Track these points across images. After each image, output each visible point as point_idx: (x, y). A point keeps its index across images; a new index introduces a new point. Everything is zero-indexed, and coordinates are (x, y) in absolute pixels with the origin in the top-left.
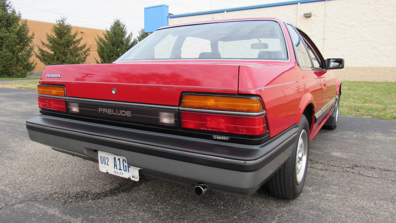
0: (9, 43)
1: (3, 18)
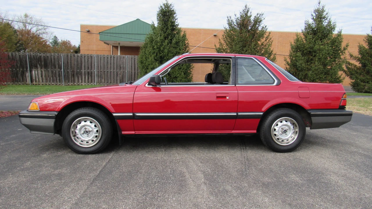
0: (322, 56)
1: (319, 31)
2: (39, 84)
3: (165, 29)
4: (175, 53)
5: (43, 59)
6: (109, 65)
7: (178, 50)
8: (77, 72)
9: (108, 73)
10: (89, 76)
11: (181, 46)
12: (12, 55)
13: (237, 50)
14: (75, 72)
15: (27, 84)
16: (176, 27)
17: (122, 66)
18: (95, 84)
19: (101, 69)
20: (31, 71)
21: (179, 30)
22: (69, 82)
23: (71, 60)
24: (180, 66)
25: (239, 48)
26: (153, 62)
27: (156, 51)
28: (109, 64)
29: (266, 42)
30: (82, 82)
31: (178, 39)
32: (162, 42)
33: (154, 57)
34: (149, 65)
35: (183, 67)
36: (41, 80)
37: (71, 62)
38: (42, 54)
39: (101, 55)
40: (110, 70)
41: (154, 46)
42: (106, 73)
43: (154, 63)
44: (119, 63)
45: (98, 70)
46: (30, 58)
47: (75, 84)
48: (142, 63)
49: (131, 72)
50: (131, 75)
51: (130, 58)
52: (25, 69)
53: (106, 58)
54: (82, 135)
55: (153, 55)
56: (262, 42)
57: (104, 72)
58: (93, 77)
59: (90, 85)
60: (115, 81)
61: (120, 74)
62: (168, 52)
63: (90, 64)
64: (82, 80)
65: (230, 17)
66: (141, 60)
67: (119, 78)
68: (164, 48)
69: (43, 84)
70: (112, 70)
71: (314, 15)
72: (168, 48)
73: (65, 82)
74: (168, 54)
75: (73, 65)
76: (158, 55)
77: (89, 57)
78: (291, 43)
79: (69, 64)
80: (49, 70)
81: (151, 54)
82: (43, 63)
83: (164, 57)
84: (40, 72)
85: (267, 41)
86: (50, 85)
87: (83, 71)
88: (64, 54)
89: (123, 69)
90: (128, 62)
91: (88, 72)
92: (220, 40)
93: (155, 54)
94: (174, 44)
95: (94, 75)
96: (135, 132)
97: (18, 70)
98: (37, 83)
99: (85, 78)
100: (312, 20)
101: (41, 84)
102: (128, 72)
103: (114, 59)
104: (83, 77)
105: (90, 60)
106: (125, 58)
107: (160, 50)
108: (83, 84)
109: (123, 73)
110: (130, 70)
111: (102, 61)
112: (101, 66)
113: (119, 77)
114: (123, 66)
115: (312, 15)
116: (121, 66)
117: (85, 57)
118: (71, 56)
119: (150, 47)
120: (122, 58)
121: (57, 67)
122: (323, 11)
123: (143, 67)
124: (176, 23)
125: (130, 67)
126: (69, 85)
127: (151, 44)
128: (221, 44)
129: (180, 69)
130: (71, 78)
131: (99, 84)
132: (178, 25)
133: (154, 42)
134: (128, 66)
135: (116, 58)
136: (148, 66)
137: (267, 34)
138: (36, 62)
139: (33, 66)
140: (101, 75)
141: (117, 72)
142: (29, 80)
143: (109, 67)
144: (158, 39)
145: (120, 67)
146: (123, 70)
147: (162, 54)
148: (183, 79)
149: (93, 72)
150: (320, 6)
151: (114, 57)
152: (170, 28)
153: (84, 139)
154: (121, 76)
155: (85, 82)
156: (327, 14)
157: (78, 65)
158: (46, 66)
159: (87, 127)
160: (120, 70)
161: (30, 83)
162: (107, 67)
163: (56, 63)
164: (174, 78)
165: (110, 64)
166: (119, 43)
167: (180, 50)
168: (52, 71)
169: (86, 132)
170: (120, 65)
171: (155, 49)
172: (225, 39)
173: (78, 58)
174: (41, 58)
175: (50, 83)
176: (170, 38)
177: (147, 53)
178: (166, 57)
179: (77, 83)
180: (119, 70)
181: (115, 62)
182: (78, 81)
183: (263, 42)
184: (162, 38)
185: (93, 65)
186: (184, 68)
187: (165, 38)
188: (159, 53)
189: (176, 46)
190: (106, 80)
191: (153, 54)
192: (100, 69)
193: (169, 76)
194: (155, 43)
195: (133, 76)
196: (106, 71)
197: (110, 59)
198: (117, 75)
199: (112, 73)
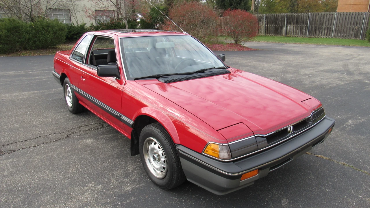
2: (291, 36)
5: (295, 18)
6: (347, 21)
8: (319, 27)
9: (345, 28)
10: (328, 30)
12: (277, 15)
14: (318, 27)
15: (283, 36)
17: (359, 22)
18: (332, 37)
19: (339, 25)
20: (287, 27)
22: (311, 35)
23: (315, 18)
28: (347, 20)
30: (321, 35)
36: (292, 33)
37: (315, 19)
38: (296, 14)
39: (341, 13)
40: (347, 25)
42: (343, 28)
44: (356, 19)
45: (336, 25)
46: (287, 17)
47: (316, 36)
49: (367, 28)
52: (283, 25)
53: (345, 15)
58: (331, 31)
59: (328, 38)
60: (350, 35)
61: (355, 29)
63: (330, 21)
64: (322, 34)
69: (293, 36)
73: (309, 35)
75: (316, 22)
77: (330, 14)
79: (314, 21)
80: (299, 26)
82: (295, 21)
84: (292, 27)
86: (298, 37)
87: (324, 26)
88: (311, 13)
90: (366, 18)
91: (328, 27)
95: (332, 30)
97: (279, 26)
98: (289, 35)
99: (325, 32)
101: (292, 36)
102: (364, 28)
103: (352, 16)
104: (323, 31)
105: (331, 17)
106: (363, 15)
108: (322, 37)
109: (359, 29)
110: (366, 26)
111: (342, 18)
112: (339, 22)
113: (354, 33)
117: (327, 15)
118: (316, 15)
120: (360, 15)
121: (305, 23)
125: (367, 23)
126: (311, 37)
130: (314, 32)
131: (336, 37)
134: (365, 22)
135: (354, 15)
138: (291, 20)
139: (289, 23)
140: (338, 30)
141: (353, 27)
142: (284, 33)
143: (347, 22)
145: (357, 23)
146: (359, 26)
149: (332, 28)
151: (352, 14)
154: (356, 31)
155: (324, 36)
157: (320, 22)
158: (297, 23)
161: (285, 35)
162: (345, 23)
163: (305, 20)
168: (301, 27)
170: (357, 21)
173: (321, 16)
174: (294, 17)
175: (298, 36)
179: (317, 36)
180: (355, 25)
181: (353, 18)
182: (319, 34)
185: (333, 21)
190: (342, 34)
196: (343, 26)
197: (349, 16)
198: (353, 30)
199: (349, 28)
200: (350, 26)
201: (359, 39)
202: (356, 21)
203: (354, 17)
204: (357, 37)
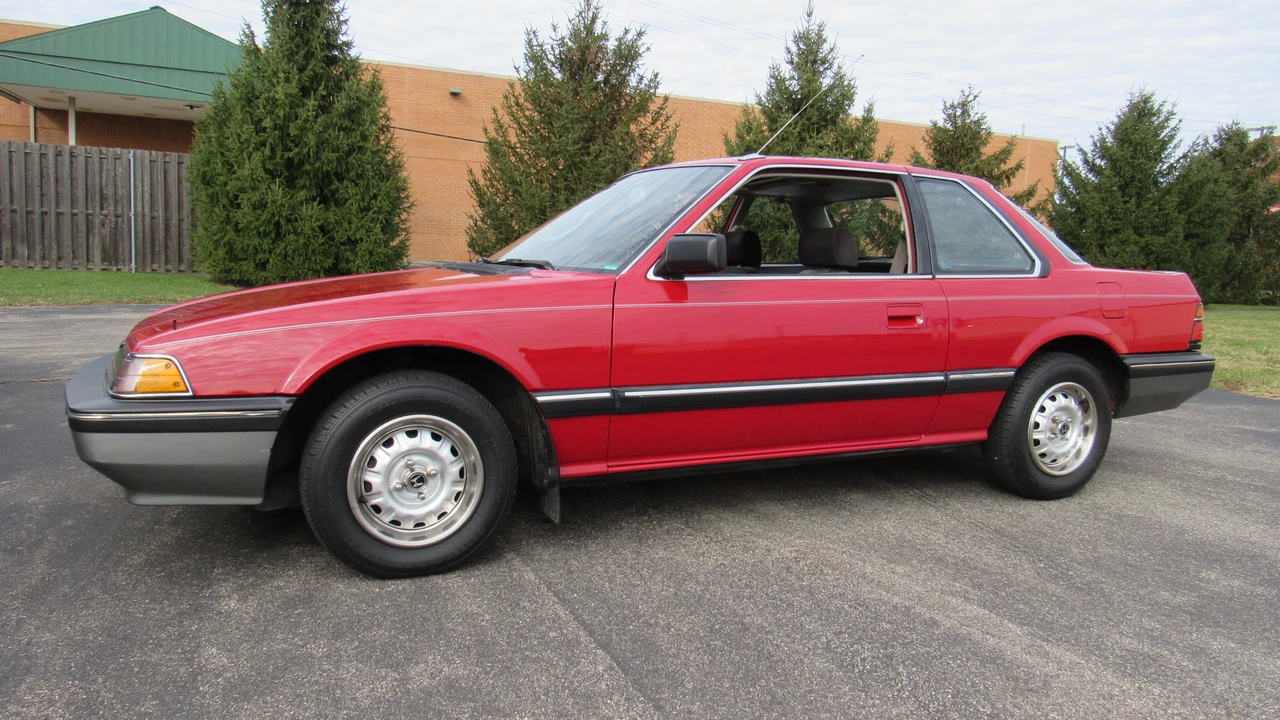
3: (299, 58)
4: (346, 149)
6: (53, 186)
7: (355, 138)
9: (46, 218)
11: (368, 124)
13: (568, 151)
16: (342, 51)
17: (109, 191)
19: (11, 202)
21: (354, 66)
24: (367, 199)
25: (575, 143)
26: (259, 181)
27: (270, 140)
28: (52, 180)
29: (653, 129)
31: (357, 98)
32: (292, 106)
33: (263, 162)
34: (242, 190)
35: (378, 202)
39: (10, 143)
40: (57, 207)
41: (260, 120)
42: (36, 217)
43: (264, 186)
44: (97, 178)
48: (209, 181)
49: (153, 218)
50: (152, 231)
51: (147, 162)
53: (37, 158)
54: (395, 494)
55: (259, 153)
56: (643, 127)
57: (29, 213)
60: (82, 252)
61: (103, 225)
62: (317, 146)
65: (534, 33)
66: (205, 173)
67: (96, 242)
68: (303, 129)
70: (65, 208)
71: (794, 49)
72: (318, 127)
74: (317, 152)
76: (279, 156)
78: (726, 136)
81: (251, 149)
83: (302, 163)
85: (658, 124)
89: (116, 206)
90: (139, 175)
92: (495, 111)
93: (267, 151)
94: (342, 116)
96: (608, 467)
100: (790, 67)
102: (140, 219)
103: (71, 162)
106: (125, 162)
107: (284, 136)
109: (116, 222)
110: (147, 210)
111: (19, 169)
112: (11, 189)
113: (97, 238)
114: (115, 194)
115: (789, 51)
116: (105, 192)
119: (244, 121)
120: (111, 160)
122: (820, 40)
123: (213, 199)
124: (342, 38)
125: (147, 197)
127: (247, 112)
128: (500, 126)
129: (367, 209)
132: (348, 45)
133: (261, 102)
134: (139, 192)
135: (82, 159)
136: (236, 197)
137: (658, 102)
141: (87, 216)
143: (53, 191)
144: (280, 93)
145: (103, 198)
146: (115, 210)
147: (297, 150)
148: (380, 250)
150: (812, 22)
151: (73, 156)
152: (320, 55)
153: (405, 511)
154: (106, 231)
156: (832, 50)
159: (415, 458)
160: (102, 209)
162: (42, 195)
164: (343, 244)
165: (57, 181)
166: (72, 100)
167: (364, 138)
169: (418, 481)
170: (101, 189)
171: (264, 130)
172: (514, 109)
176: (322, 91)
177: (232, 143)
178: (311, 164)
180: (98, 209)
181: (80, 173)
183: (646, 129)
184: (293, 88)
186: (380, 208)
187: (305, 91)
188: (281, 147)
189: (347, 123)
190: (38, 247)
191: (258, 149)
192: (8, 201)
193: (324, 236)
194: (264, 107)
195: (162, 233)
196: (38, 210)
197: (56, 162)
198: (89, 229)
199: (66, 221)
200: (72, 208)
201: (126, 269)
202: (98, 190)
203: (83, 166)
204: (117, 263)
